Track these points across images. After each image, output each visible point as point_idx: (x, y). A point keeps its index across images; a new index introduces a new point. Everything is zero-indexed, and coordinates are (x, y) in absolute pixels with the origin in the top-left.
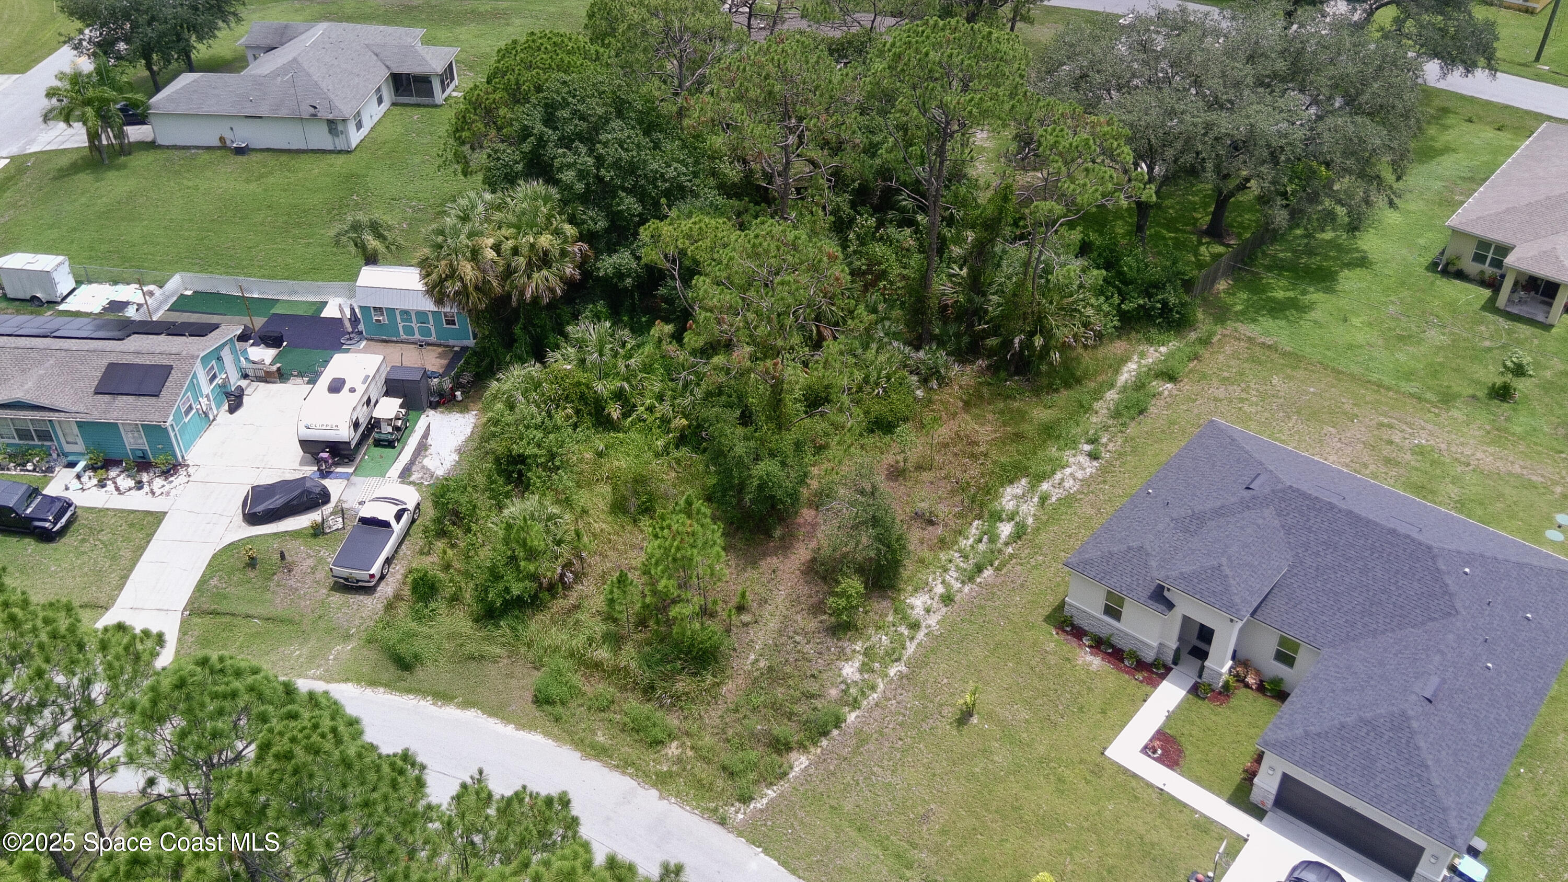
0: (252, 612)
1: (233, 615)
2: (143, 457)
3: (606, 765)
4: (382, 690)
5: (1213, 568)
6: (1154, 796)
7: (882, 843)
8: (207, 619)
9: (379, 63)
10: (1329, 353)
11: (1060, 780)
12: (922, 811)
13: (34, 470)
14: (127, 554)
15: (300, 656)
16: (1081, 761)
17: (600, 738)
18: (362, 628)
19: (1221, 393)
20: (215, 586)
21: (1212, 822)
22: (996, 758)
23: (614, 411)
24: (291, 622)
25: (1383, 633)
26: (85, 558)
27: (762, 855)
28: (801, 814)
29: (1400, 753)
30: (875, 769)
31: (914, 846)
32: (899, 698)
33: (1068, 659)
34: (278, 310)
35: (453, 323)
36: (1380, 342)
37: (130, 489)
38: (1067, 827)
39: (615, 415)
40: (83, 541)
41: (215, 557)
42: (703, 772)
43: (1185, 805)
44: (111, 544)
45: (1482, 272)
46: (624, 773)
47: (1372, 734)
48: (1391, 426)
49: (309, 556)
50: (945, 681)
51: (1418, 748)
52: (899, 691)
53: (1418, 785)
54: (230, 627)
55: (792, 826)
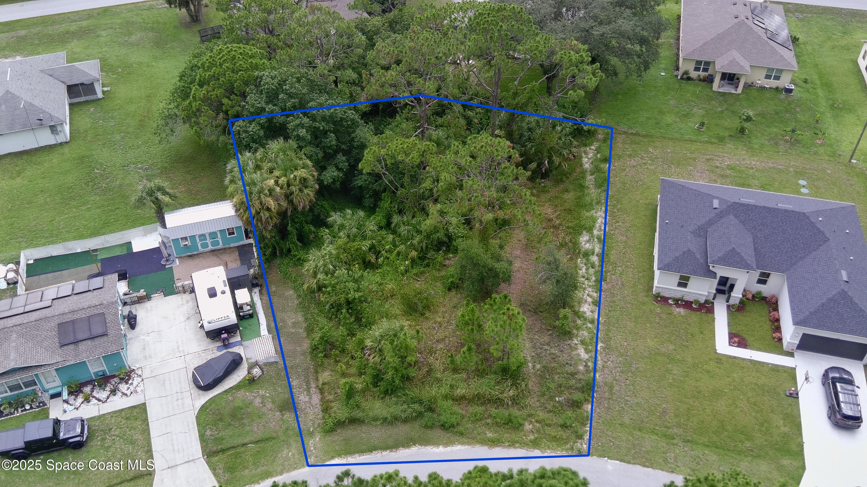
0: (246, 441)
1: (234, 447)
2: (104, 375)
3: (504, 447)
4: (357, 455)
5: (731, 250)
6: (748, 363)
7: (653, 432)
8: (221, 456)
9: (57, 81)
10: (662, 131)
11: (708, 372)
12: (661, 410)
13: (31, 408)
14: (138, 436)
15: (293, 455)
16: (710, 360)
17: (490, 435)
18: (316, 426)
19: (633, 163)
20: (211, 435)
21: (777, 366)
22: (675, 372)
23: (372, 258)
24: (273, 438)
25: (804, 257)
26: (113, 449)
27: (609, 461)
28: (610, 433)
29: (850, 308)
30: (626, 398)
31: (669, 428)
32: (611, 359)
33: (670, 314)
34: (102, 256)
35: (233, 233)
36: (678, 120)
37: (108, 398)
38: (725, 392)
39: (373, 260)
40: (103, 439)
41: (197, 418)
42: (552, 431)
43: (763, 363)
44: (124, 435)
45: (699, 75)
46: (515, 448)
47: (836, 304)
48: (711, 159)
49: (256, 397)
50: (626, 344)
51: (856, 304)
52: (608, 356)
53: (864, 319)
54: (237, 455)
55: (611, 441)
